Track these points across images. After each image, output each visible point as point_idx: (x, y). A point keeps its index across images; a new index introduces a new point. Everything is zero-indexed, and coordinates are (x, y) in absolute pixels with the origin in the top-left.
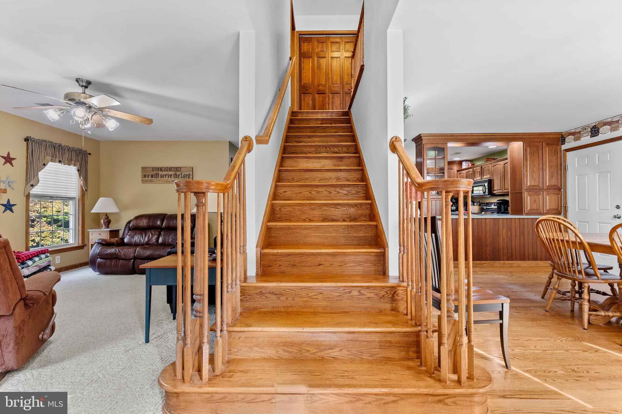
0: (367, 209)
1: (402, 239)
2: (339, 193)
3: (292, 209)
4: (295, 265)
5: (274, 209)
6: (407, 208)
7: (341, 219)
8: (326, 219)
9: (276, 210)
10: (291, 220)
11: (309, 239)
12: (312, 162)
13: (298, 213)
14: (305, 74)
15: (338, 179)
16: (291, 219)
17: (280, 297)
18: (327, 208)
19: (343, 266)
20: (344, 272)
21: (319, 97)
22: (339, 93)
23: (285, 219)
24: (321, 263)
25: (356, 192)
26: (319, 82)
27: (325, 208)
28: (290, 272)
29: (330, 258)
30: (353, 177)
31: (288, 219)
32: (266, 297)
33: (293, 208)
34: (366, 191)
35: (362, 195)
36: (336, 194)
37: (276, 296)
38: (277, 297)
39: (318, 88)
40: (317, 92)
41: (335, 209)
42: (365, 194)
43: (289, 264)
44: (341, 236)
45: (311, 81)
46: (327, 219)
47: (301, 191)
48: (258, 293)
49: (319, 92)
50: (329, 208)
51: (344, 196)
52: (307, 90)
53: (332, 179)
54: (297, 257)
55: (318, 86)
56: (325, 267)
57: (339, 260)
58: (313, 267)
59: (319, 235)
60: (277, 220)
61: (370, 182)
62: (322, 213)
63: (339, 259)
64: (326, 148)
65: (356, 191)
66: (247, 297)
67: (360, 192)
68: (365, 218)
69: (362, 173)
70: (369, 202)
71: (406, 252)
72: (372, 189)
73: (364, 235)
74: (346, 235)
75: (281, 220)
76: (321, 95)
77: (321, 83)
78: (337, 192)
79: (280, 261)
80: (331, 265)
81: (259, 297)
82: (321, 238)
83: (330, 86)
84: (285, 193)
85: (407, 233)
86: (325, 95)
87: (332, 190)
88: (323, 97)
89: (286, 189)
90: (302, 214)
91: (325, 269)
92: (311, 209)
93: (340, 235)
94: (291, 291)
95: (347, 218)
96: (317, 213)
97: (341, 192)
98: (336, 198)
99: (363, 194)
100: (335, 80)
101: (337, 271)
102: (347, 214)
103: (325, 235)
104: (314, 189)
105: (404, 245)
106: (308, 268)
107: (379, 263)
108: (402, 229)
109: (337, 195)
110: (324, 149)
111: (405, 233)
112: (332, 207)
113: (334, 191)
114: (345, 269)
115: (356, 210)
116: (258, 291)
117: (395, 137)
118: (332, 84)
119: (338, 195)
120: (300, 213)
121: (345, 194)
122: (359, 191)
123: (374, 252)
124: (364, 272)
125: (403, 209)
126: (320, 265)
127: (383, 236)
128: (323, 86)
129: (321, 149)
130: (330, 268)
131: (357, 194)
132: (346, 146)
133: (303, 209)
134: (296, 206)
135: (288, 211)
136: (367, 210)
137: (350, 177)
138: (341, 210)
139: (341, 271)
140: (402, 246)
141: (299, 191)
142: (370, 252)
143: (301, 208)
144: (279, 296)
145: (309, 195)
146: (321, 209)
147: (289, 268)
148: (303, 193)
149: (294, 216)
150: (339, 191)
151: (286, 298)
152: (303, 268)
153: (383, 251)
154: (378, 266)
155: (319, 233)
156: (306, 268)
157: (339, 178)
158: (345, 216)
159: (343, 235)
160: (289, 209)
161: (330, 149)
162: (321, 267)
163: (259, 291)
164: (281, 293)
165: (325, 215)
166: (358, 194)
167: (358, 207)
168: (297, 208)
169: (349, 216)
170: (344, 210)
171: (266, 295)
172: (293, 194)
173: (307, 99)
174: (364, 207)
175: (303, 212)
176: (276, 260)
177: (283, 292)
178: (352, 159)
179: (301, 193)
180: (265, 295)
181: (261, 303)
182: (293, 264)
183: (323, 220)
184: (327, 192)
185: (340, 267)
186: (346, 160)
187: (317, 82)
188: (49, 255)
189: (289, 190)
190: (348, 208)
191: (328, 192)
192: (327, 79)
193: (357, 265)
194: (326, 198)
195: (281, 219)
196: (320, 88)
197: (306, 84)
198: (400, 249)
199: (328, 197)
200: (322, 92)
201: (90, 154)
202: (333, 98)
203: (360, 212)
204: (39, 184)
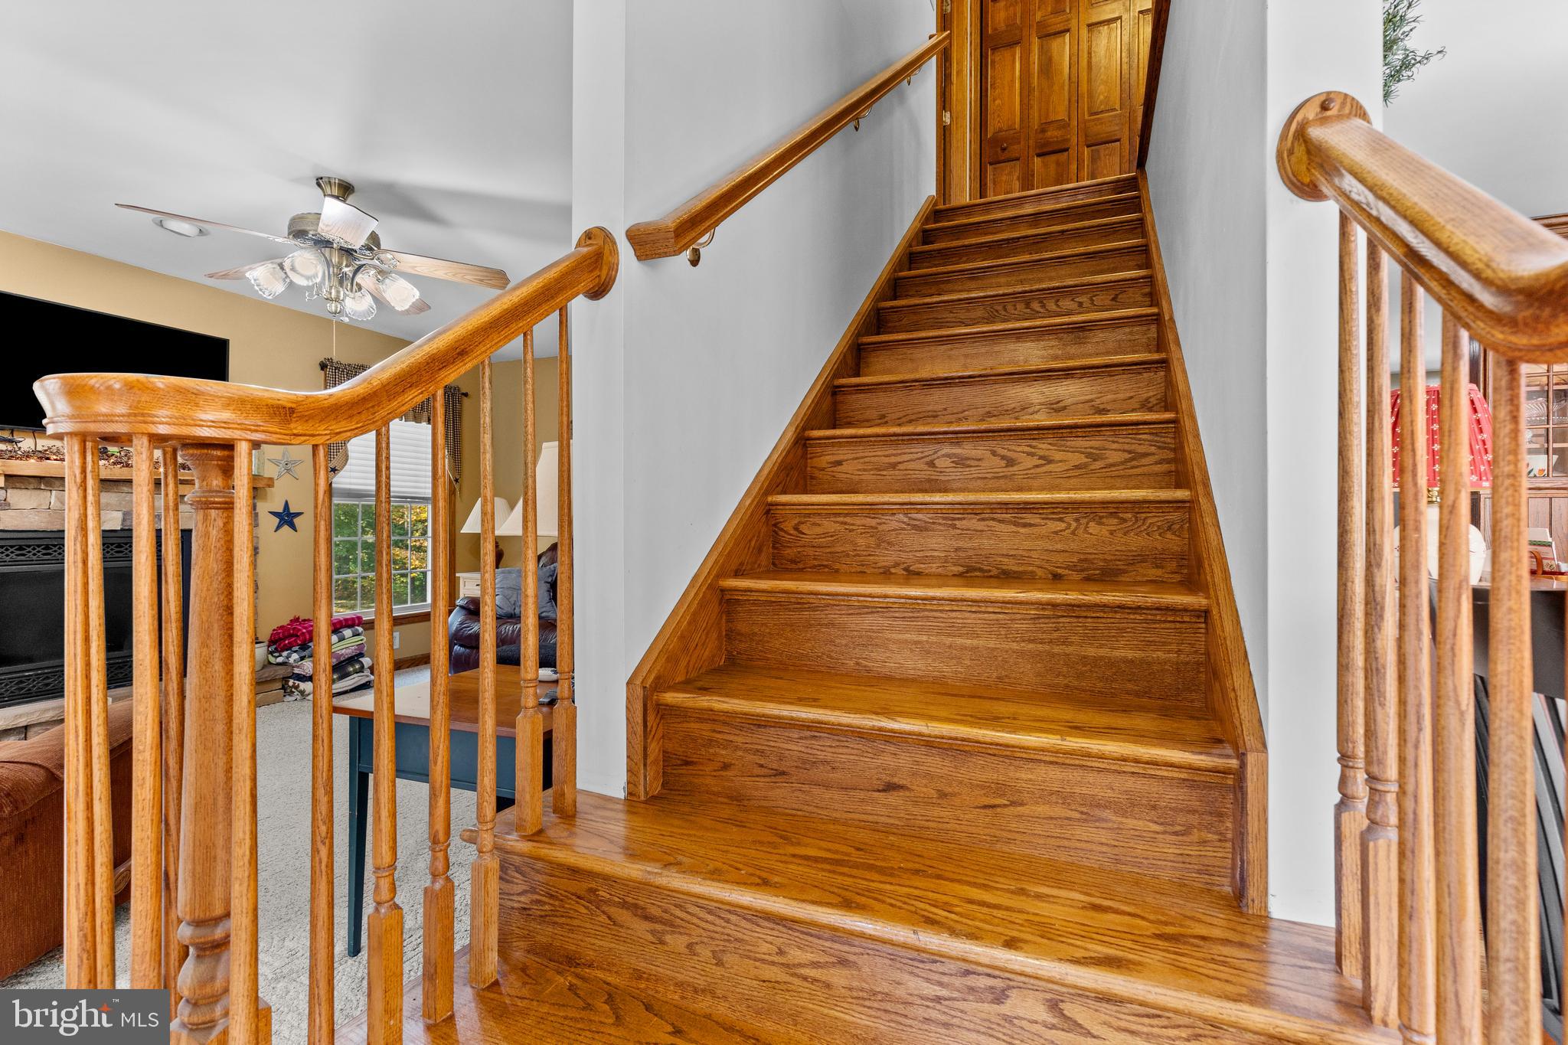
0: (1169, 528)
1: (1360, 720)
2: (1050, 462)
3: (842, 528)
4: (783, 773)
5: (775, 525)
6: (1400, 520)
7: (1040, 573)
8: (975, 569)
9: (782, 530)
10: (837, 571)
11: (878, 655)
12: (966, 356)
13: (861, 541)
14: (997, 102)
15: (1056, 407)
16: (837, 566)
17: (663, 933)
18: (981, 526)
19: (1006, 811)
20: (1009, 841)
21: (1045, 165)
22: (1118, 140)
23: (814, 567)
24: (895, 780)
25: (1127, 456)
26: (1047, 114)
27: (973, 523)
28: (765, 798)
29: (935, 764)
30: (1121, 396)
31: (825, 566)
32: (609, 918)
33: (846, 523)
34: (1174, 450)
35: (1158, 468)
36: (1037, 466)
37: (647, 925)
38: (653, 932)
39: (1041, 136)
40: (1038, 151)
41: (1014, 529)
42: (1168, 461)
43: (762, 766)
44: (1021, 653)
45: (1018, 120)
46: (980, 570)
47: (893, 460)
48: (582, 893)
49: (1045, 150)
50: (991, 523)
51: (1071, 473)
52: (1004, 150)
53: (1030, 410)
54: (790, 740)
55: (1043, 131)
56: (916, 803)
57: (984, 777)
58: (862, 795)
59: (919, 642)
60: (787, 570)
61: (1191, 406)
62: (961, 544)
63: (980, 771)
64: (1028, 305)
65: (1130, 452)
66: (545, 903)
67: (1146, 455)
68: (1159, 572)
69: (1166, 376)
70: (1181, 494)
71: (1393, 819)
72: (1197, 436)
73: (1139, 654)
74: (1047, 647)
75: (801, 570)
76: (1053, 158)
77: (1052, 118)
78: (1041, 458)
79: (725, 748)
80: (943, 795)
81: (584, 911)
82: (928, 652)
83: (1085, 122)
84: (839, 469)
85: (1402, 702)
86: (1066, 154)
87: (1017, 449)
88: (1058, 163)
89: (842, 454)
90: (878, 546)
91: (915, 810)
92: (915, 527)
93: (1015, 646)
94: (710, 918)
95: (1068, 568)
96: (938, 543)
97: (1058, 456)
98: (1035, 483)
99: (1160, 462)
100: (1102, 97)
101: (973, 830)
102: (1073, 552)
103: (948, 640)
104: (943, 452)
105: (1375, 770)
106: (836, 795)
107: (1208, 828)
108: (1358, 659)
109: (1039, 470)
110: (1020, 306)
111: (1382, 694)
112: (1000, 521)
113: (1029, 454)
114: (1013, 826)
115: (1112, 533)
116: (581, 887)
117: (1317, 102)
118: (1092, 114)
119: (1044, 469)
120: (872, 541)
121: (1077, 467)
122: (1141, 449)
123: (1172, 765)
124: (1118, 861)
125: (1370, 530)
126: (890, 787)
127: (1238, 680)
128: (1059, 128)
129: (1009, 307)
130: (937, 812)
131: (1129, 464)
132: (1108, 289)
133: (880, 528)
134: (856, 515)
135: (825, 535)
136: (1169, 535)
137: (1110, 397)
138: (1043, 531)
139: (993, 832)
140: (1360, 763)
141: (887, 460)
142: (1147, 763)
143: (873, 522)
144: (658, 927)
145: (928, 473)
146: (954, 527)
147: (761, 782)
148: (900, 467)
149: (848, 555)
150: (1047, 453)
151: (690, 946)
152: (816, 790)
153: (1234, 763)
154: (1203, 842)
155: (920, 630)
156: (827, 795)
157: (1061, 405)
158: (1060, 558)
159: (1031, 646)
160: (829, 525)
161: (1044, 306)
162: (893, 798)
163: (585, 886)
164: (666, 916)
165: (971, 553)
166: (1134, 463)
167: (1125, 520)
168: (858, 521)
169: (1080, 560)
170: (1056, 533)
171: (613, 911)
172: (865, 470)
173: (1004, 178)
174: (1154, 519)
175: (882, 541)
176: (711, 742)
177: (678, 913)
178: (1127, 330)
179: (894, 466)
180: (605, 908)
181: (593, 941)
182: (775, 766)
183: (960, 575)
184: (997, 460)
185: (989, 812)
186: (1101, 335)
187: (1040, 116)
188: (360, 629)
189: (850, 456)
190: (1074, 525)
191: (1003, 457)
192: (1075, 98)
193: (1077, 815)
194: (991, 484)
195: (801, 566)
196: (1049, 134)
197: (1001, 130)
198: (1343, 782)
199: (1002, 481)
200: (1056, 148)
201: (466, 395)
202: (1094, 159)
203: (1136, 542)
204: (347, 467)
